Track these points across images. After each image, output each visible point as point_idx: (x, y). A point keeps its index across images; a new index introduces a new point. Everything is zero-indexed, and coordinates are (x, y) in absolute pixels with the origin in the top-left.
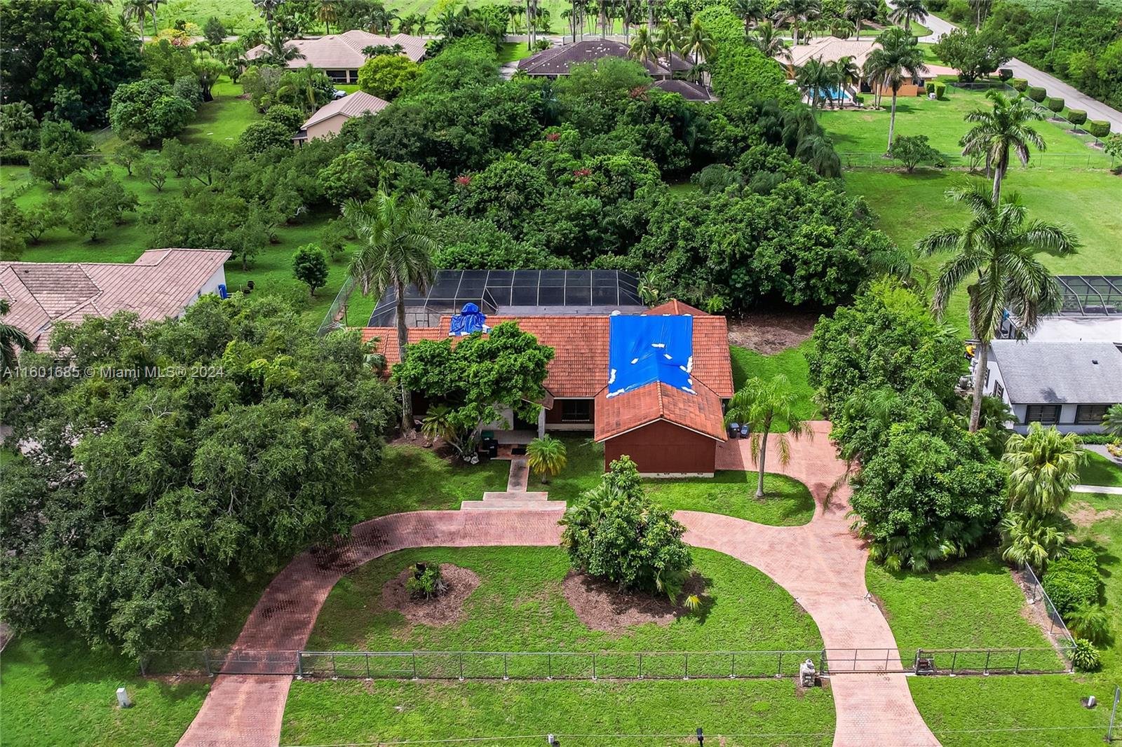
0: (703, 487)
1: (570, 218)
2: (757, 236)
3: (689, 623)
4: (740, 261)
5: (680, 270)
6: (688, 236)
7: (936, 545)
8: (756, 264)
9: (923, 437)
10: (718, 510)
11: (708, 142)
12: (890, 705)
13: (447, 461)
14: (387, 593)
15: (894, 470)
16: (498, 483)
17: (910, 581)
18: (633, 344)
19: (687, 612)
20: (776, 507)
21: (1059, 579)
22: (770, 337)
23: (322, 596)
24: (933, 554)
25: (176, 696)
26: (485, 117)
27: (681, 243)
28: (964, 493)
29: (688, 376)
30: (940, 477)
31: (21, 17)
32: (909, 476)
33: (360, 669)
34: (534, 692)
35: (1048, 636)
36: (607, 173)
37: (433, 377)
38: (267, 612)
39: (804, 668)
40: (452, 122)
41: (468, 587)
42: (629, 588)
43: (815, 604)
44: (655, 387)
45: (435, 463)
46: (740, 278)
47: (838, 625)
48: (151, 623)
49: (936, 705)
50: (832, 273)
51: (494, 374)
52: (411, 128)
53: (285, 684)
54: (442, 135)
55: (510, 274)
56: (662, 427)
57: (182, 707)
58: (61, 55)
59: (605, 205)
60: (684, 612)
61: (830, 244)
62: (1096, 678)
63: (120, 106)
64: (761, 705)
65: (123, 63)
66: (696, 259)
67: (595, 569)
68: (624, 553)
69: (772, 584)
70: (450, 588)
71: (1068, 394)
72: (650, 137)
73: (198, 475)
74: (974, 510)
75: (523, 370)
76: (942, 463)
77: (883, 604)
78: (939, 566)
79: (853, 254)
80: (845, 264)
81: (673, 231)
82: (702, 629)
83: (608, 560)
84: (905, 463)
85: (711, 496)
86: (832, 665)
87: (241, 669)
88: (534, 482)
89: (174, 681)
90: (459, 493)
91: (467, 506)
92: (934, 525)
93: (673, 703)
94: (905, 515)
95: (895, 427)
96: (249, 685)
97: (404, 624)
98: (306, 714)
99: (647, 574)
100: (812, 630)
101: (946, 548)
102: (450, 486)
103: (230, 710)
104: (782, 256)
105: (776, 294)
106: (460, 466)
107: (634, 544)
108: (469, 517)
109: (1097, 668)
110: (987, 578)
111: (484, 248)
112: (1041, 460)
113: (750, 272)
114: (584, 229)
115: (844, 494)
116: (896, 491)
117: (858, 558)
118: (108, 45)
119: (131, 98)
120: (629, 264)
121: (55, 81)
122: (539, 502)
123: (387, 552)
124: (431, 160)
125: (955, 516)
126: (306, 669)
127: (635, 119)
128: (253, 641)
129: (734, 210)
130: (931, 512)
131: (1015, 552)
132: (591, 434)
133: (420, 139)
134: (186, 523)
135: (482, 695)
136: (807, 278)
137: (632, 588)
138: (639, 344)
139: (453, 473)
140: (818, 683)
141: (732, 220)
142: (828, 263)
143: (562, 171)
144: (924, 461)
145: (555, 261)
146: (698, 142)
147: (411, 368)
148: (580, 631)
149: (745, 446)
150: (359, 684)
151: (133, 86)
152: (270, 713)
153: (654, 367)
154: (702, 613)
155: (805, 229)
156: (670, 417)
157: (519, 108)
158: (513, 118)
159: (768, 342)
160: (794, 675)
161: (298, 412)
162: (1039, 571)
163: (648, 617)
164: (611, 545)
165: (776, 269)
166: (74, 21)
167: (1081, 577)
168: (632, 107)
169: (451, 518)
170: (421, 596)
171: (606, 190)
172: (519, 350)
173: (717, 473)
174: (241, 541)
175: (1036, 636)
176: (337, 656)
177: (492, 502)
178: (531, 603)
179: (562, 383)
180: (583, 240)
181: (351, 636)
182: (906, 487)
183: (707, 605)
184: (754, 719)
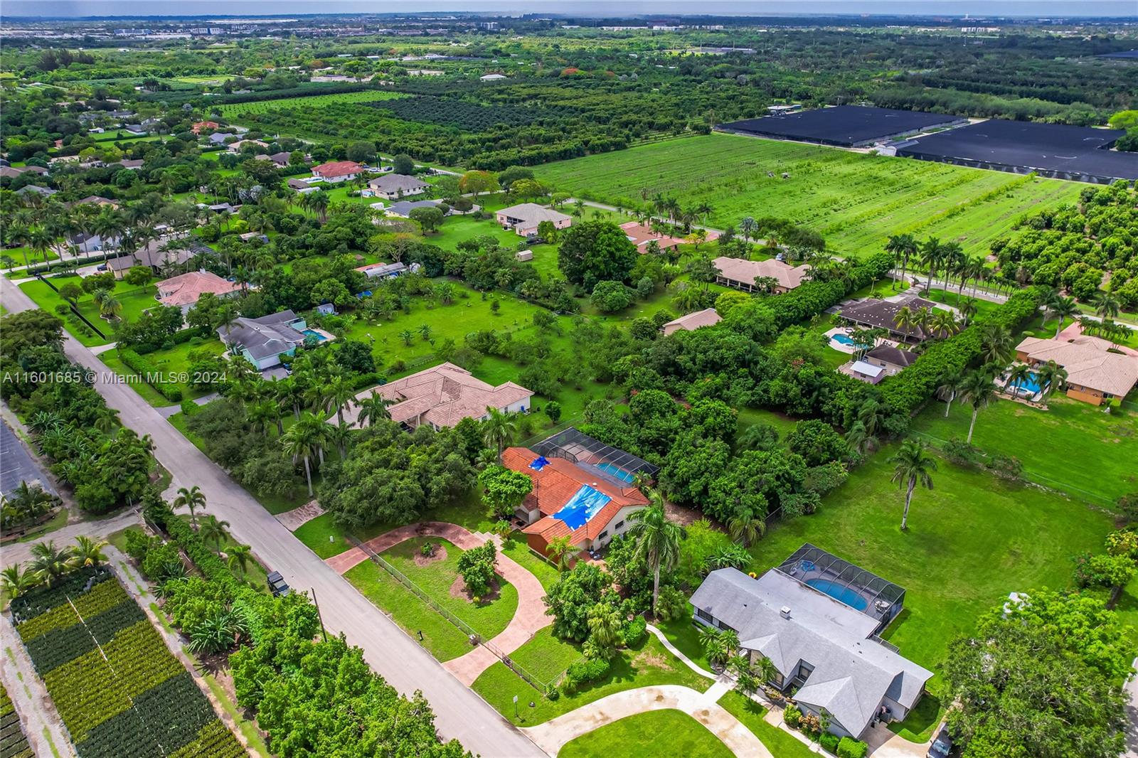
0: (550, 568)
1: (656, 429)
3: (474, 606)
10: (541, 579)
12: (481, 664)
17: (554, 638)
23: (405, 539)
25: (342, 546)
33: (385, 565)
34: (410, 597)
38: (387, 536)
39: (471, 637)
41: (439, 558)
43: (514, 625)
44: (558, 522)
47: (509, 635)
57: (341, 549)
62: (548, 702)
64: (452, 638)
69: (514, 611)
70: (434, 556)
71: (724, 617)
77: (533, 638)
82: (474, 610)
85: (548, 574)
87: (363, 547)
89: (347, 542)
90: (481, 528)
91: (476, 534)
96: (359, 553)
97: (411, 560)
98: (360, 570)
100: (499, 631)
102: (483, 523)
103: (348, 557)
106: (494, 519)
108: (472, 537)
113: (688, 489)
114: (660, 436)
119: (600, 289)
123: (436, 536)
126: (375, 556)
128: (375, 542)
135: (399, 590)
139: (490, 519)
140: (475, 644)
145: (634, 448)
148: (445, 589)
150: (381, 568)
152: (352, 564)
154: (480, 606)
156: (543, 535)
163: (467, 597)
169: (468, 534)
170: (425, 554)
176: (385, 558)
177: (485, 536)
178: (447, 574)
180: (659, 441)
181: (396, 556)
184: (444, 641)
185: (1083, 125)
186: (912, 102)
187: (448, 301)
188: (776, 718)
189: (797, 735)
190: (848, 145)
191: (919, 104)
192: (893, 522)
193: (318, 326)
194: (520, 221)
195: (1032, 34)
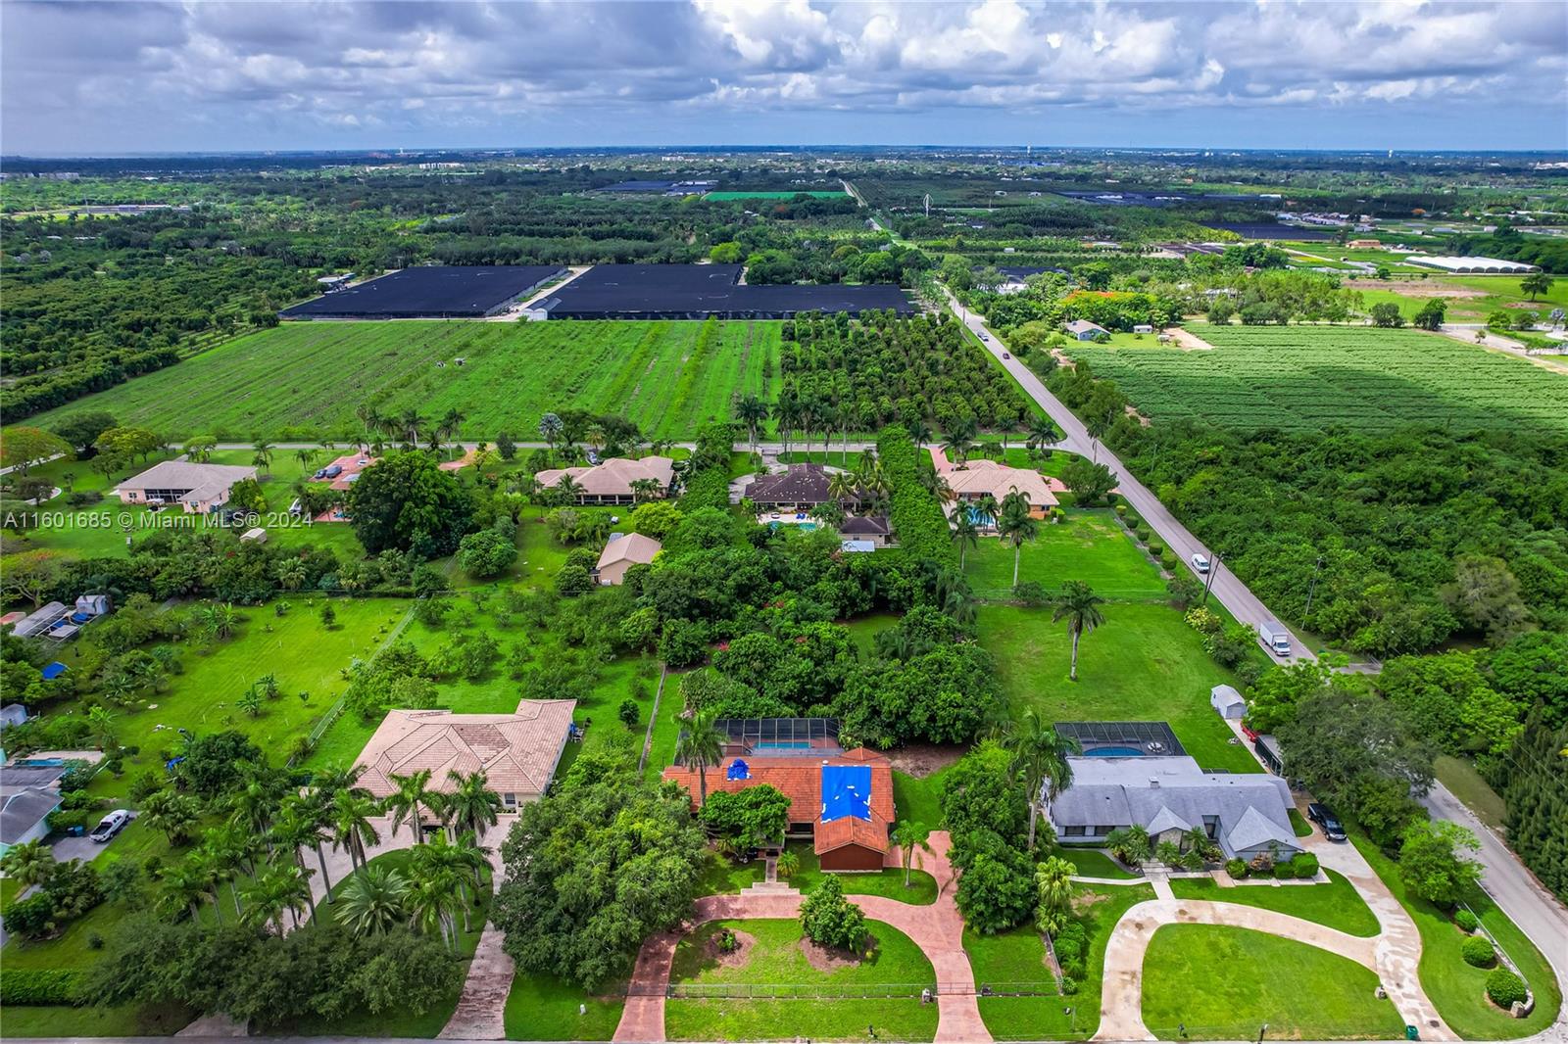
0: (876, 879)
1: (794, 678)
2: (912, 700)
3: (867, 966)
4: (903, 716)
5: (865, 720)
6: (870, 697)
7: (1000, 921)
8: (911, 719)
9: (993, 863)
10: (884, 895)
11: (885, 590)
12: (967, 1012)
13: (730, 861)
14: (707, 948)
15: (976, 883)
16: (760, 876)
17: (986, 940)
18: (835, 786)
19: (866, 960)
20: (916, 893)
21: (1061, 943)
22: (920, 763)
23: (673, 950)
24: (998, 925)
25: (608, 1008)
26: (730, 582)
27: (865, 703)
28: (1013, 894)
29: (868, 808)
30: (1000, 887)
31: (388, 480)
32: (983, 887)
33: (698, 992)
34: (788, 1005)
35: (1054, 974)
36: (818, 639)
37: (724, 818)
38: (645, 960)
39: (924, 993)
40: (709, 584)
41: (749, 944)
42: (835, 947)
43: (933, 955)
44: (848, 819)
45: (724, 863)
46: (902, 727)
47: (945, 967)
48: (599, 973)
49: (990, 1012)
50: (959, 725)
51: (759, 820)
52: (682, 591)
53: (662, 1001)
54: (702, 594)
55: (757, 722)
56: (853, 847)
57: (613, 1013)
58: (417, 506)
59: (816, 665)
60: (863, 959)
61: (958, 706)
62: (1074, 998)
63: (467, 553)
64: (902, 1012)
65: (459, 507)
66: (875, 712)
67: (818, 936)
68: (833, 930)
69: (912, 943)
70: (740, 946)
71: (1090, 821)
72: (846, 589)
73: (620, 898)
74: (1018, 904)
75: (775, 816)
76: (1002, 879)
77: (970, 954)
78: (1000, 932)
79: (973, 713)
80: (967, 720)
81: (861, 694)
82: (874, 969)
83: (824, 933)
84: (981, 879)
85: (881, 886)
86: (940, 991)
87: (638, 992)
88: (780, 876)
89: (605, 1000)
90: (738, 883)
91: (744, 892)
92: (998, 912)
93: (858, 1011)
94: (981, 907)
95: (979, 857)
96: (643, 1002)
97: (719, 966)
98: (676, 1017)
99: (845, 940)
100: (931, 970)
101: (1005, 923)
102: (734, 878)
103: (637, 1015)
104: (928, 714)
105: (924, 735)
106: (737, 864)
107: (839, 925)
108: (746, 899)
109: (1076, 992)
110: (1028, 939)
111: (740, 704)
112: (1054, 879)
113: (908, 722)
114: (803, 684)
115: (954, 886)
116: (976, 895)
117: (959, 926)
118: (449, 496)
119: (474, 547)
120: (832, 712)
121: (412, 525)
122: (783, 889)
123: (704, 923)
124: (696, 612)
125: (1008, 907)
126: (670, 992)
127: (835, 578)
128: (641, 976)
129: (899, 681)
130: (996, 904)
131: (1042, 926)
132: (812, 841)
133: (689, 598)
134: (617, 924)
135: (763, 1007)
136: (944, 726)
137: (837, 947)
138: (839, 786)
139: (734, 869)
140: (931, 1000)
141: (897, 688)
142: (957, 718)
143: (787, 636)
144: (991, 878)
145: (786, 709)
146: (878, 590)
147: (711, 814)
148: (809, 970)
149: (900, 852)
150: (700, 1000)
151: (475, 537)
152: (658, 1017)
153: (848, 804)
154: (874, 961)
155: (943, 696)
156: (857, 841)
157: (755, 570)
158: (750, 579)
159: (919, 768)
160: (920, 995)
161: (662, 856)
162: (1053, 937)
163: (846, 963)
164: (827, 926)
165: (924, 724)
166: (426, 481)
167: (1073, 942)
168: (832, 569)
169: (736, 900)
170: (726, 951)
171: (817, 653)
172: (773, 803)
173: (884, 869)
174: (642, 930)
175: (1047, 972)
176: (685, 986)
177: (758, 889)
178: (783, 953)
179: (796, 814)
180: (803, 691)
181: (693, 974)
182: (982, 893)
183: (877, 954)
184: (898, 1020)
185: (687, 262)
186: (491, 254)
187: (228, 635)
188: (1223, 879)
189: (1252, 882)
190: (480, 314)
191: (501, 256)
192: (1059, 677)
193: (31, 749)
194: (188, 491)
195: (509, 167)
